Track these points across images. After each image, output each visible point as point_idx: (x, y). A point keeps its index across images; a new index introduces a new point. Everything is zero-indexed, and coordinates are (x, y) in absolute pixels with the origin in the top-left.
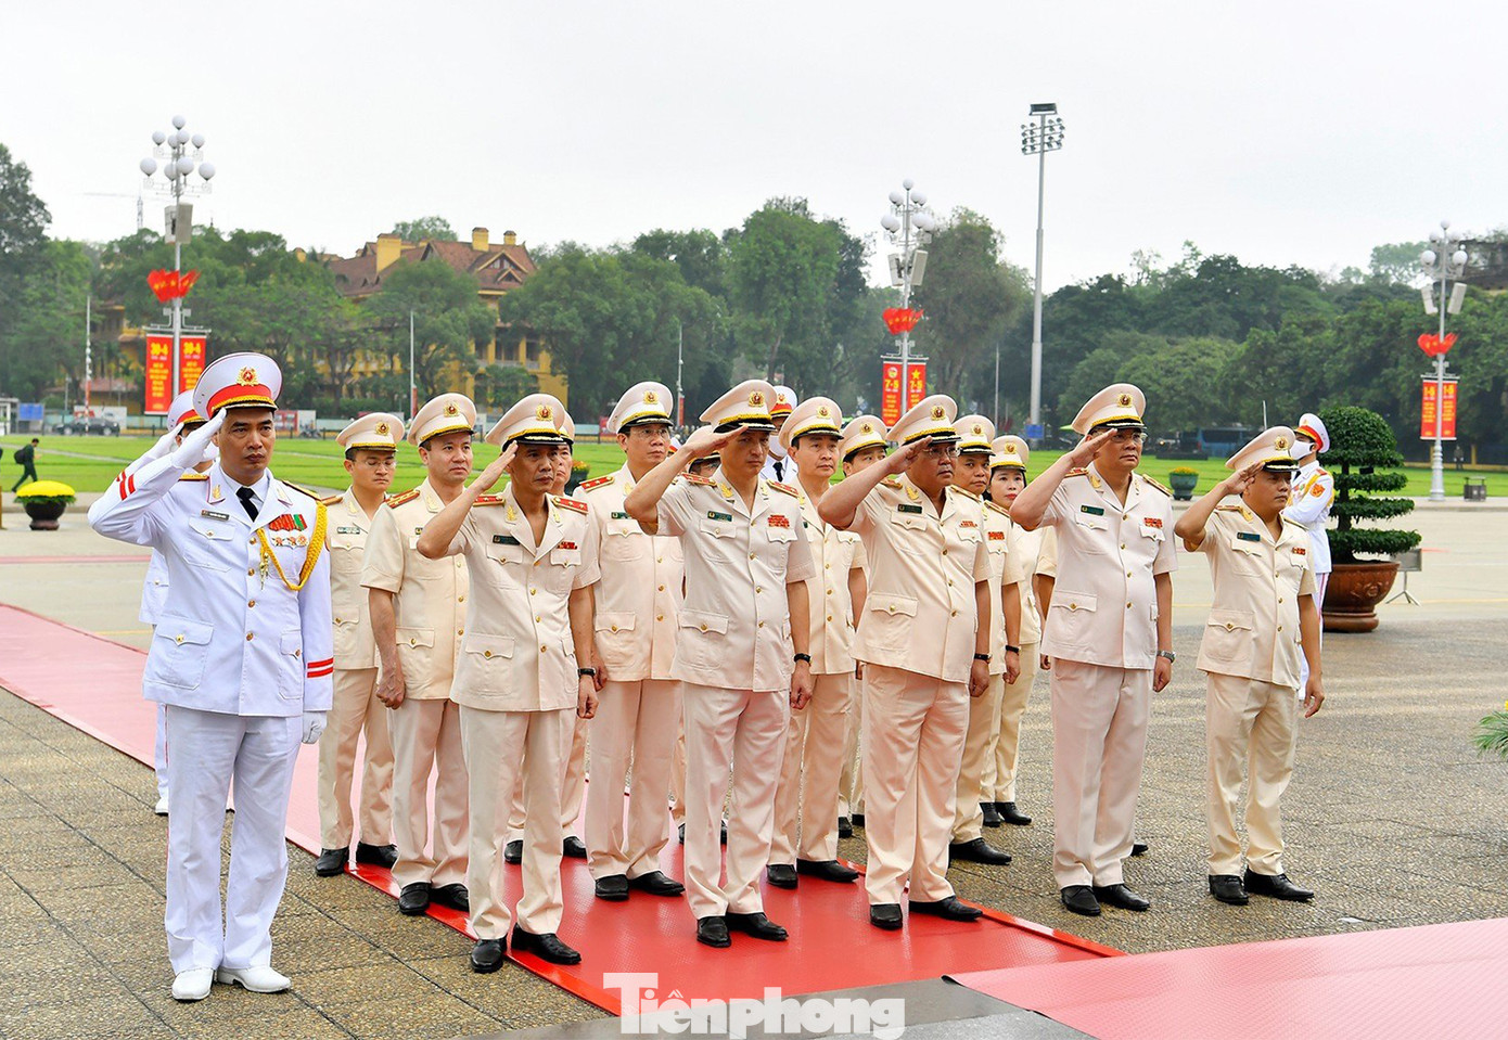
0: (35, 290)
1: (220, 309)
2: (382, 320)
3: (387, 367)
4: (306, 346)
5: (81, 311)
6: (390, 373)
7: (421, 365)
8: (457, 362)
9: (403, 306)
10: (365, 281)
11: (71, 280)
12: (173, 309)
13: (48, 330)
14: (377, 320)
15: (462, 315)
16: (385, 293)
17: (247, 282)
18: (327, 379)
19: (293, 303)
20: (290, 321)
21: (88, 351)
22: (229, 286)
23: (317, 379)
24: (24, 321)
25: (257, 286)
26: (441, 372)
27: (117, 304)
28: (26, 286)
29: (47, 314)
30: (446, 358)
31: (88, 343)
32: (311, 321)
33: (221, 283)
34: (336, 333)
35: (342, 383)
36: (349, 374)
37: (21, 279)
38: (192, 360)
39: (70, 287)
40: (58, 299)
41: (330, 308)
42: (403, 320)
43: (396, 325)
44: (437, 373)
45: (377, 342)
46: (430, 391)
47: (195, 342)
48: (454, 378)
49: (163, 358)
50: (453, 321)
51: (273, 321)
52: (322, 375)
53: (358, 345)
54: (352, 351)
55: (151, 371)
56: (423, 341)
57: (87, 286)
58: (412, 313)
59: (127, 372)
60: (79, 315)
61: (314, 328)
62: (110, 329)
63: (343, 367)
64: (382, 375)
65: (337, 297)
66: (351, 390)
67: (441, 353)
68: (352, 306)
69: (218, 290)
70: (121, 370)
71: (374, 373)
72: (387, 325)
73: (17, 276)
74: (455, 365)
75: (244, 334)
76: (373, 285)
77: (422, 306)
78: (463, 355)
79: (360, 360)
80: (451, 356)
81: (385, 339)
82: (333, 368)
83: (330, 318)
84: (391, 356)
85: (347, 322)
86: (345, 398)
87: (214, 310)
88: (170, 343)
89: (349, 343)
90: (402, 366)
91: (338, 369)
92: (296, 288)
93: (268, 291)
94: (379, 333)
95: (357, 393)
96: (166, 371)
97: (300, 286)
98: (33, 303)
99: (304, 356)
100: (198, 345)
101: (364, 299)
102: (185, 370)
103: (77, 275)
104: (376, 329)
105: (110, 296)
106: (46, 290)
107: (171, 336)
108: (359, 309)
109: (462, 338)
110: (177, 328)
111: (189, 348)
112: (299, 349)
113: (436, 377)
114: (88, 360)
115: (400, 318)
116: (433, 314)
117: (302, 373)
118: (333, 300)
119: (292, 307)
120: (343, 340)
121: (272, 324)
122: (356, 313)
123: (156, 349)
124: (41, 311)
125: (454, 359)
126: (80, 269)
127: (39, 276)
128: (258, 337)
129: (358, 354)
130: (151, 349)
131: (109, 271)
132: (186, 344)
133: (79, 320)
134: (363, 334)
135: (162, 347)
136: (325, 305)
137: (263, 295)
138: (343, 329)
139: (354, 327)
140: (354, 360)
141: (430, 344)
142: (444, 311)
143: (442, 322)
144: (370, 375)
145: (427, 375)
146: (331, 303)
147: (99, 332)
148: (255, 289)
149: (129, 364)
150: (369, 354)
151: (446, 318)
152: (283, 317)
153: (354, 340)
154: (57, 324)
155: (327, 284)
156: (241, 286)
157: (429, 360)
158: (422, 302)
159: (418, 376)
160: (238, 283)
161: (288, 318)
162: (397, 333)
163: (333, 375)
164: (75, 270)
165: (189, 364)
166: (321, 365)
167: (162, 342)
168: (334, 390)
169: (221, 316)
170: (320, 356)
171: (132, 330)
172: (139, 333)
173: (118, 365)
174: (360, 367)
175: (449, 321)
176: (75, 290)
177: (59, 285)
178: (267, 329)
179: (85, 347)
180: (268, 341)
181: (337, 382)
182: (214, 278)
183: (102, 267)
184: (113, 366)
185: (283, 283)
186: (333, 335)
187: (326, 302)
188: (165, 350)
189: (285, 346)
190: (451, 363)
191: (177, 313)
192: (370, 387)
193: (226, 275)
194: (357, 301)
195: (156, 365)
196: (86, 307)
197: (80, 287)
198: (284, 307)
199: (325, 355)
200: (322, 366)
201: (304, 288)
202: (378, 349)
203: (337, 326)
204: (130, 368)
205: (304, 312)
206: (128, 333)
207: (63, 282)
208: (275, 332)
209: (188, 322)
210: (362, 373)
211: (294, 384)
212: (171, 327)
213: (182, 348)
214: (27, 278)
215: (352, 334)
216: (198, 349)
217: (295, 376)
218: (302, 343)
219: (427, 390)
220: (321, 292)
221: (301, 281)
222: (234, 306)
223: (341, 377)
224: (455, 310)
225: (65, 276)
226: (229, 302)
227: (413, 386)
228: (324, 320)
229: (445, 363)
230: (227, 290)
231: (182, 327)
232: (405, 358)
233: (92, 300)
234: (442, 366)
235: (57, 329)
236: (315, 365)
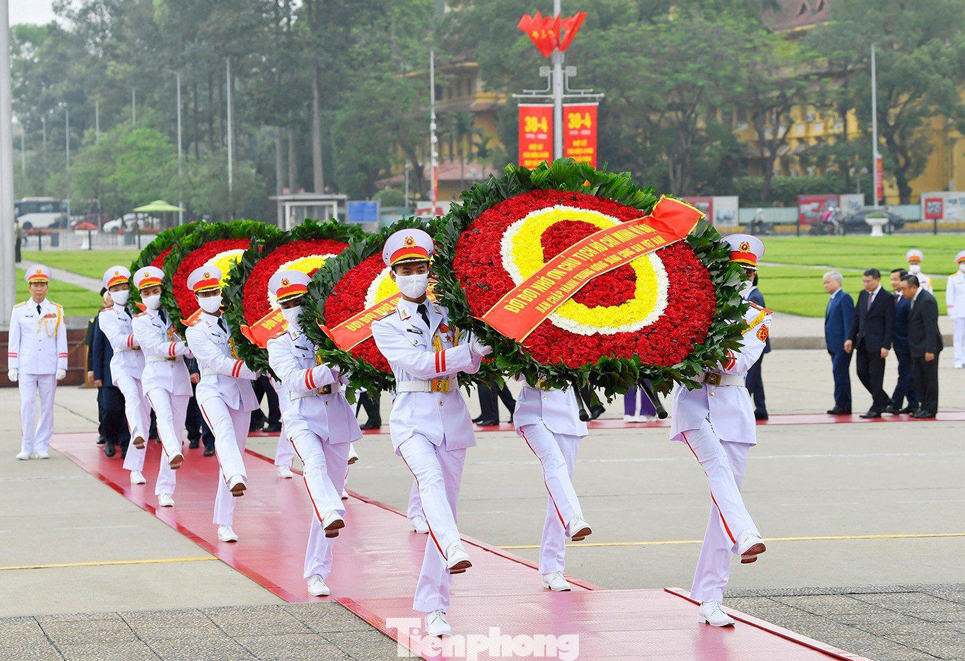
0: (365, 46)
1: (604, 59)
2: (830, 63)
3: (838, 129)
4: (723, 105)
5: (421, 72)
6: (842, 138)
7: (888, 125)
8: (940, 117)
9: (860, 39)
10: (804, 8)
11: (408, 31)
12: (552, 67)
13: (382, 100)
14: (823, 63)
15: (947, 47)
16: (834, 22)
17: (640, 19)
18: (754, 152)
19: (703, 45)
20: (700, 70)
21: (433, 126)
22: (615, 27)
23: (737, 151)
24: (352, 89)
25: (653, 23)
26: (917, 134)
27: (468, 60)
28: (354, 41)
29: (379, 79)
30: (924, 113)
31: (433, 116)
32: (730, 68)
33: (604, 25)
34: (765, 84)
35: (773, 156)
36: (783, 142)
37: (348, 31)
38: (580, 137)
39: (408, 40)
40: (395, 57)
41: (755, 49)
42: (860, 61)
43: (850, 67)
44: (911, 134)
45: (823, 94)
46: (902, 161)
47: (582, 111)
48: (935, 140)
49: (542, 137)
50: (934, 58)
51: (676, 71)
52: (745, 146)
53: (796, 100)
54: (787, 108)
55: (526, 155)
56: (889, 89)
57: (429, 38)
58: (873, 50)
59: (483, 154)
60: (420, 77)
61: (733, 79)
62: (459, 95)
63: (775, 132)
64: (831, 142)
65: (764, 33)
66: (786, 162)
67: (917, 104)
68: (786, 44)
69: (602, 33)
70: (475, 150)
71: (818, 138)
72: (836, 69)
73: (341, 29)
74: (936, 123)
75: (638, 92)
76: (814, 12)
77: (887, 38)
78: (950, 108)
79: (798, 121)
80: (932, 108)
81: (834, 87)
82: (761, 134)
83: (755, 63)
84: (843, 113)
85: (777, 68)
86: (778, 177)
87: (596, 61)
88: (551, 114)
89: (783, 96)
90: (859, 127)
91: (768, 136)
92: (707, 23)
93: (668, 30)
94: (825, 80)
95: (795, 168)
96: (546, 155)
97: (711, 19)
98: (362, 64)
99: (719, 118)
100: (587, 116)
101: (803, 33)
102: (570, 151)
103: (417, 24)
104: (821, 76)
105: (458, 51)
106: (377, 45)
107: (551, 105)
108: (794, 49)
109: (948, 82)
110: (558, 94)
111: (575, 121)
112: (712, 109)
113: (910, 141)
114: (434, 139)
115: (855, 57)
116: (902, 49)
117: (718, 143)
118: (760, 36)
119: (702, 51)
120: (776, 93)
121: (676, 75)
122: (792, 53)
123: (532, 124)
124: (373, 74)
125: (936, 113)
126: (420, 14)
127: (369, 27)
128: (657, 96)
129: (795, 112)
130: (524, 124)
131: (456, 15)
132: (571, 116)
133: (421, 83)
134: (804, 83)
135: (540, 121)
136: (749, 45)
137: (662, 36)
138: (775, 77)
139: (788, 72)
140: (790, 123)
141: (899, 94)
142: (919, 44)
143: (918, 60)
144: (813, 142)
145: (896, 138)
146: (757, 43)
147: (445, 99)
148: (652, 28)
149: (486, 142)
150: (811, 111)
151: (922, 53)
152: (691, 66)
153: (790, 92)
154: (393, 91)
155: (750, 16)
156: (632, 25)
157: (898, 116)
158: (888, 32)
159: (883, 140)
160: (629, 21)
161: (698, 66)
162: (852, 79)
163: (762, 143)
164: (413, 14)
165: (576, 143)
166: (743, 131)
167: (539, 114)
168: (763, 165)
169: (605, 68)
170: (742, 118)
171: (489, 94)
172: (497, 98)
173: (471, 143)
174: (798, 131)
175: (927, 59)
176: (413, 43)
177: (394, 37)
178: (670, 84)
179: (429, 121)
180: (670, 101)
181: (767, 154)
182: (595, 15)
183: (447, 9)
184: (465, 144)
185: (690, 17)
186: (761, 88)
187: (750, 41)
188: (544, 127)
189: (694, 105)
190: (932, 119)
191: (558, 73)
192: (814, 159)
193: (612, 10)
194: (793, 37)
195: (532, 147)
196: (429, 66)
197: (419, 39)
198: (691, 52)
199: (749, 117)
200: (746, 131)
201: (719, 23)
202: (822, 106)
203: (765, 75)
204: (488, 147)
205: (718, 57)
206: (482, 97)
207: (398, 33)
208: (680, 88)
209: (572, 84)
210: (801, 140)
211: (706, 159)
212: (551, 92)
213: (565, 120)
214: (355, 31)
215: (783, 84)
216: (588, 122)
217: (708, 148)
218: (718, 99)
219: (897, 161)
220: (743, 26)
221: (714, 13)
222: (624, 53)
223: (774, 145)
224: (936, 41)
225: (401, 26)
226: (616, 49)
227: (877, 155)
228: (748, 65)
229: (923, 119)
230: (613, 33)
231: (565, 92)
232: (863, 117)
233: (436, 54)
234: (918, 124)
235: (394, 98)
236: (734, 132)
